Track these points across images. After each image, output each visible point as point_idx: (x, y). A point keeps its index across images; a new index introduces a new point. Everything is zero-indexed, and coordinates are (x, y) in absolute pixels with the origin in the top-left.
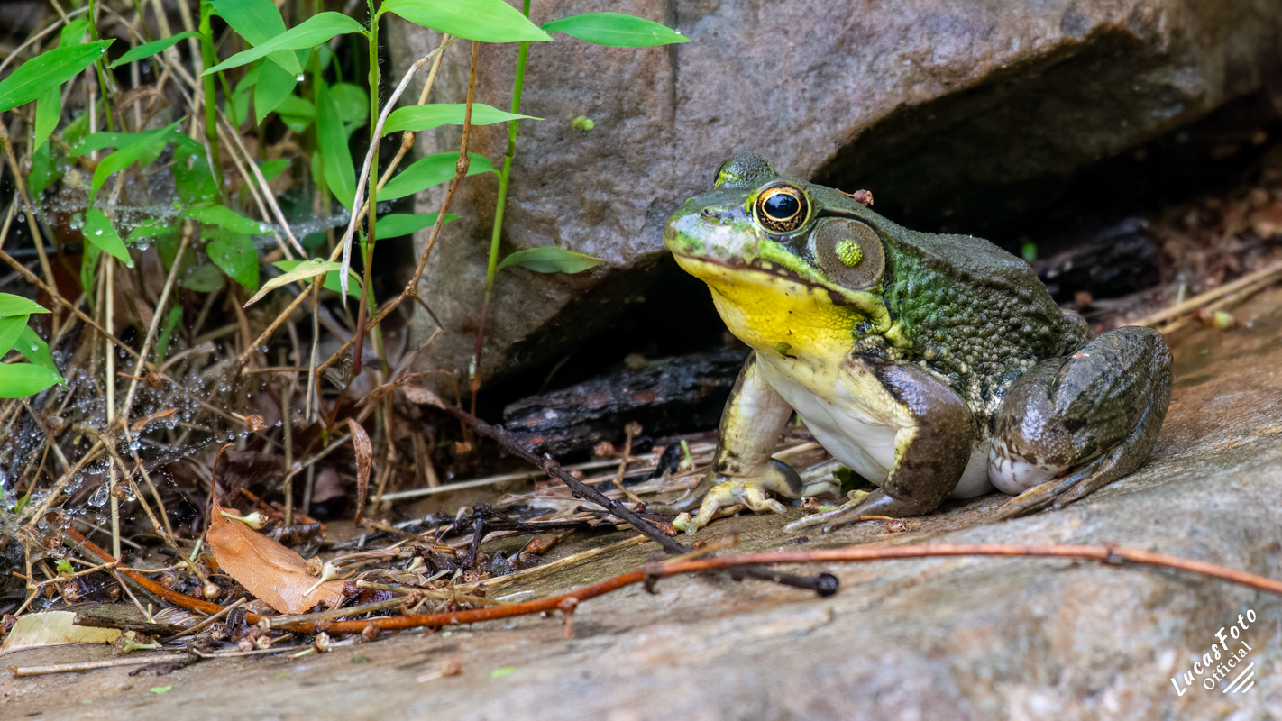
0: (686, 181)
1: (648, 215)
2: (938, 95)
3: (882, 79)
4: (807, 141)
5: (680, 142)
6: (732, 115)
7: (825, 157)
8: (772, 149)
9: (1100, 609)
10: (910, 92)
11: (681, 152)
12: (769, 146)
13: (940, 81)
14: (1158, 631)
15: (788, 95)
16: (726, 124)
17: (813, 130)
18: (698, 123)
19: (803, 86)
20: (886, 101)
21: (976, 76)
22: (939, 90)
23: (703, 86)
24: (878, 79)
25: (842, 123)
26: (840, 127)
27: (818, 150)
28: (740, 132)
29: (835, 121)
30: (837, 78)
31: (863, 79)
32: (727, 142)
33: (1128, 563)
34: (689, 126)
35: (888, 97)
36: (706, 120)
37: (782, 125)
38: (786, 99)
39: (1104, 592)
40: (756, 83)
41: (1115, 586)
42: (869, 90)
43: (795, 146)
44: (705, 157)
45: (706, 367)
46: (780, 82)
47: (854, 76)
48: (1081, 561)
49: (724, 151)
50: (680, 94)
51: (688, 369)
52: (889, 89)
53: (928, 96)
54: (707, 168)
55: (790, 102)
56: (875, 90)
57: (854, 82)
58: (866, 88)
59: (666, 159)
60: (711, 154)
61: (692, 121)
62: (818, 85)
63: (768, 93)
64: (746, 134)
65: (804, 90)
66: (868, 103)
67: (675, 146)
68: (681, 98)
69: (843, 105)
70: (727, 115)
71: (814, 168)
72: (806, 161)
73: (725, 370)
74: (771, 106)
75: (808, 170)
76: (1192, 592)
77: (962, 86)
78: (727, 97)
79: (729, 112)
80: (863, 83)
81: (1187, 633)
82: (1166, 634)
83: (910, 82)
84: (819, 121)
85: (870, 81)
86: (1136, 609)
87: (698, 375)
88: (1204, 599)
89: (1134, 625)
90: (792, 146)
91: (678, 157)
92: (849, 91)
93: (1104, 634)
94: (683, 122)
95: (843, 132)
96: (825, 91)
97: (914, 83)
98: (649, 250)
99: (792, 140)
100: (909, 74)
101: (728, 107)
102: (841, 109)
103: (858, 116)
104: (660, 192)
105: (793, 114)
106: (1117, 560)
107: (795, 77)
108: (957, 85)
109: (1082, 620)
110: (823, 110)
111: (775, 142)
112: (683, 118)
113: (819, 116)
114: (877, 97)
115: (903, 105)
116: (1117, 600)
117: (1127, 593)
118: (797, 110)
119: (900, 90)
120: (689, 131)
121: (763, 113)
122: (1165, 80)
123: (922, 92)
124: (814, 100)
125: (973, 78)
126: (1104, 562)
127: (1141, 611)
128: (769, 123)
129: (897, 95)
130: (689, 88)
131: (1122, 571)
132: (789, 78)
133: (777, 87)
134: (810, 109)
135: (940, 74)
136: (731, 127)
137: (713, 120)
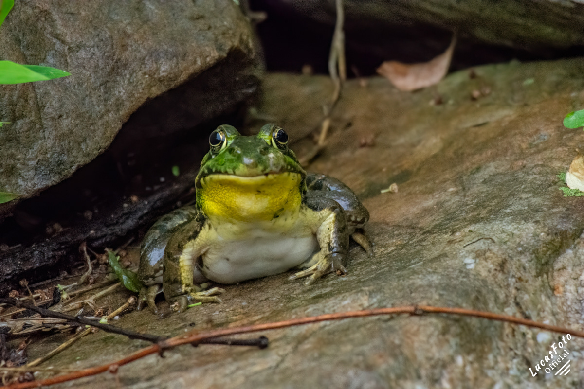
0: (54, 149)
1: (36, 169)
2: (163, 91)
3: (136, 85)
4: (107, 122)
5: (46, 129)
6: (69, 112)
7: (117, 130)
8: (92, 128)
9: (422, 337)
10: (151, 92)
11: (48, 134)
12: (90, 126)
13: (164, 84)
14: (451, 347)
15: (93, 99)
16: (67, 118)
17: (108, 116)
18: (53, 119)
19: (99, 94)
20: (140, 97)
21: (182, 79)
22: (164, 89)
23: (50, 99)
24: (134, 86)
25: (121, 111)
26: (121, 113)
27: (113, 126)
28: (75, 121)
29: (118, 110)
30: (114, 88)
31: (127, 87)
32: (69, 127)
33: (425, 313)
34: (49, 121)
35: (141, 95)
36: (57, 117)
37: (94, 115)
38: (92, 101)
39: (422, 329)
40: (76, 95)
41: (425, 326)
42: (131, 93)
43: (102, 125)
44: (61, 136)
45: (56, 246)
46: (87, 93)
47: (122, 86)
48: (394, 315)
49: (69, 132)
50: (41, 105)
51: (48, 248)
52: (141, 91)
53: (159, 93)
54: (63, 141)
55: (95, 103)
56: (134, 92)
57: (123, 89)
58: (130, 92)
59: (41, 139)
60: (63, 134)
61: (50, 118)
62: (106, 93)
63: (84, 99)
64: (78, 122)
65: (100, 96)
66: (132, 99)
67: (44, 131)
68: (41, 107)
69: (120, 101)
70: (67, 113)
71: (113, 136)
72: (109, 132)
73: (63, 246)
74: (87, 106)
75: (111, 137)
76: (457, 324)
77: (175, 85)
78: (64, 104)
79: (67, 111)
80: (128, 89)
81: (462, 346)
82: (454, 347)
83: (150, 87)
84: (110, 112)
85: (130, 88)
86: (438, 335)
87: (53, 250)
88: (462, 327)
89: (440, 344)
90: (101, 125)
91: (46, 137)
92: (122, 94)
93: (428, 350)
94: (46, 119)
95: (123, 115)
96: (110, 94)
97: (151, 86)
98: (40, 187)
99: (100, 123)
100: (149, 82)
101: (66, 108)
102: (119, 104)
103: (128, 107)
104: (40, 157)
105: (98, 109)
106: (421, 312)
107: (95, 89)
108: (173, 86)
109: (416, 345)
110: (111, 105)
111: (92, 124)
112: (45, 117)
113: (110, 109)
114: (136, 96)
115: (148, 98)
116: (429, 332)
117: (432, 329)
118: (99, 107)
119: (146, 91)
120: (50, 123)
121: (83, 110)
122: (249, 74)
123: (156, 91)
124: (106, 100)
125: (181, 81)
126: (412, 314)
127: (441, 337)
128: (88, 115)
129: (145, 94)
130: (44, 101)
131: (424, 318)
132: (92, 90)
133: (87, 96)
134: (105, 106)
135: (164, 80)
136: (70, 118)
137: (61, 116)
